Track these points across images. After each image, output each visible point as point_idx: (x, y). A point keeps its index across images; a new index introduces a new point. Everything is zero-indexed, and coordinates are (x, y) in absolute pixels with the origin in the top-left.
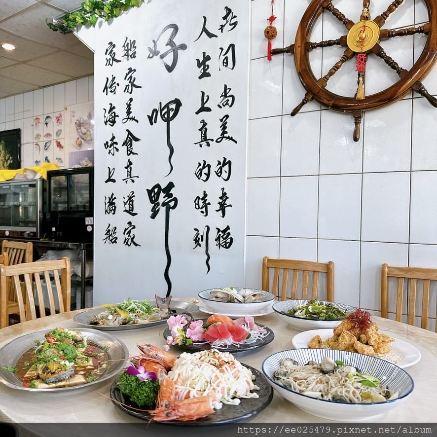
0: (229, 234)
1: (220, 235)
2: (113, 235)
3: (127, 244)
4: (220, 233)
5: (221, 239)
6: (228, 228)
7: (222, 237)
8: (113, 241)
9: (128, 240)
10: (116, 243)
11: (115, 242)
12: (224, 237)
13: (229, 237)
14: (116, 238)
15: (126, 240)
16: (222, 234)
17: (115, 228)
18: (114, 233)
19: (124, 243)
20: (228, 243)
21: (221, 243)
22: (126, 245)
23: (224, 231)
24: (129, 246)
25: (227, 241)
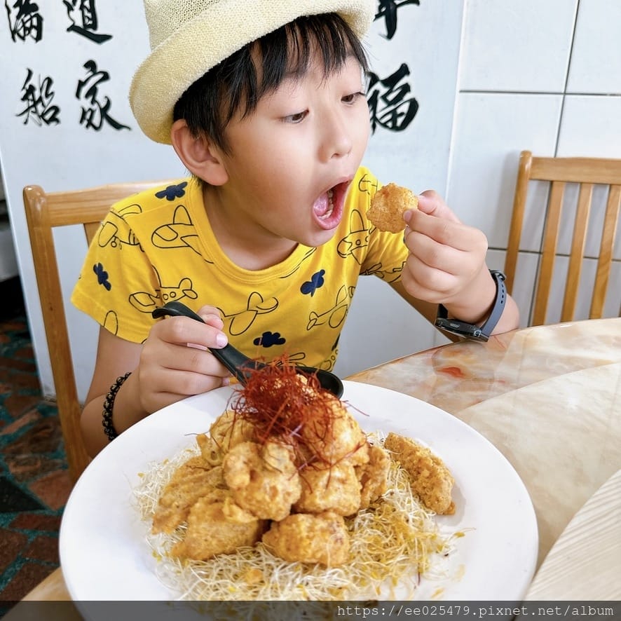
0: (406, 88)
1: (376, 92)
2: (46, 101)
3: (90, 124)
4: (378, 86)
5: (381, 104)
6: (404, 70)
7: (384, 97)
8: (48, 117)
9: (93, 112)
10: (58, 121)
11: (54, 119)
12: (390, 97)
13: (408, 96)
14: (56, 109)
15: (84, 113)
16: (383, 90)
17: (50, 81)
18: (47, 95)
19: (81, 122)
20: (402, 114)
21: (379, 115)
22: (87, 126)
23: (390, 82)
24: (96, 128)
25: (399, 111)
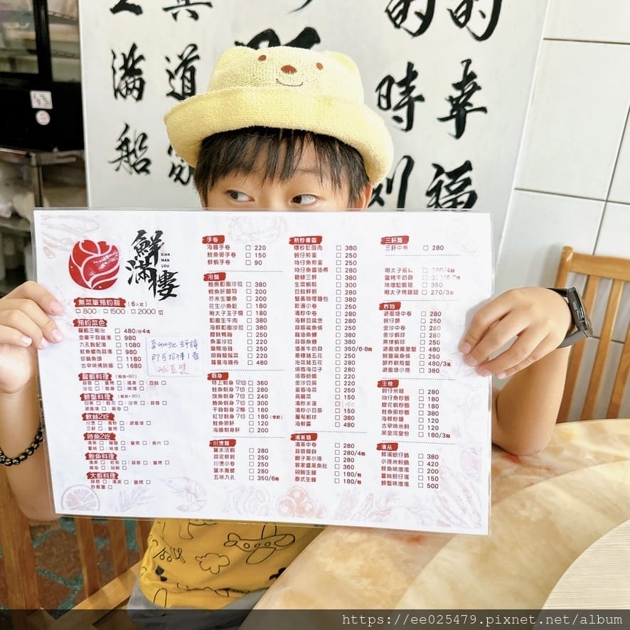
0: (468, 182)
1: (441, 182)
2: (139, 153)
3: (178, 178)
4: (443, 177)
5: (444, 192)
6: (467, 166)
7: (447, 187)
8: (139, 167)
9: (182, 169)
10: (148, 172)
11: (144, 169)
12: (453, 188)
13: (468, 189)
14: (148, 162)
15: (174, 168)
16: (447, 181)
17: (145, 137)
18: (140, 148)
19: (170, 175)
20: (461, 203)
21: (441, 202)
22: (175, 180)
23: (454, 175)
24: (183, 183)
25: (459, 200)
